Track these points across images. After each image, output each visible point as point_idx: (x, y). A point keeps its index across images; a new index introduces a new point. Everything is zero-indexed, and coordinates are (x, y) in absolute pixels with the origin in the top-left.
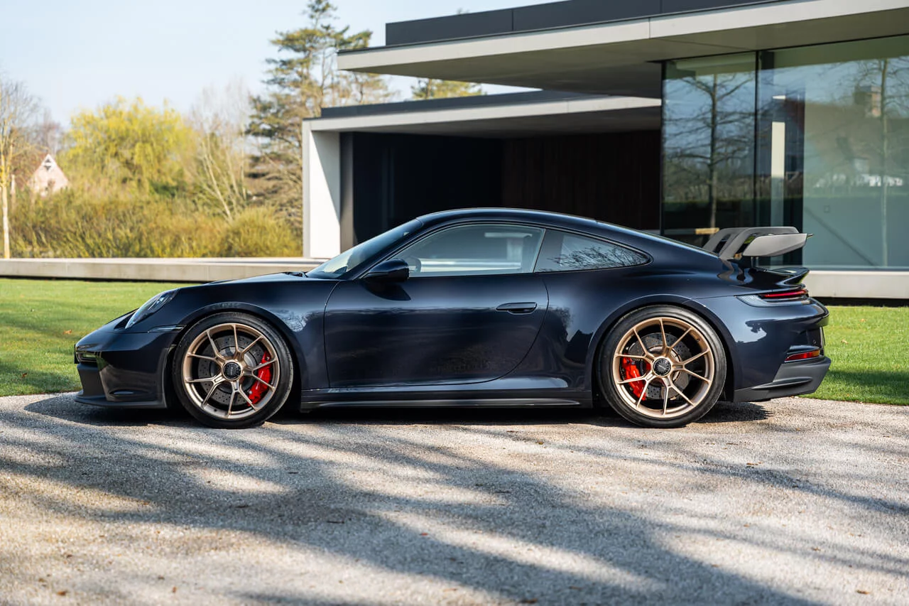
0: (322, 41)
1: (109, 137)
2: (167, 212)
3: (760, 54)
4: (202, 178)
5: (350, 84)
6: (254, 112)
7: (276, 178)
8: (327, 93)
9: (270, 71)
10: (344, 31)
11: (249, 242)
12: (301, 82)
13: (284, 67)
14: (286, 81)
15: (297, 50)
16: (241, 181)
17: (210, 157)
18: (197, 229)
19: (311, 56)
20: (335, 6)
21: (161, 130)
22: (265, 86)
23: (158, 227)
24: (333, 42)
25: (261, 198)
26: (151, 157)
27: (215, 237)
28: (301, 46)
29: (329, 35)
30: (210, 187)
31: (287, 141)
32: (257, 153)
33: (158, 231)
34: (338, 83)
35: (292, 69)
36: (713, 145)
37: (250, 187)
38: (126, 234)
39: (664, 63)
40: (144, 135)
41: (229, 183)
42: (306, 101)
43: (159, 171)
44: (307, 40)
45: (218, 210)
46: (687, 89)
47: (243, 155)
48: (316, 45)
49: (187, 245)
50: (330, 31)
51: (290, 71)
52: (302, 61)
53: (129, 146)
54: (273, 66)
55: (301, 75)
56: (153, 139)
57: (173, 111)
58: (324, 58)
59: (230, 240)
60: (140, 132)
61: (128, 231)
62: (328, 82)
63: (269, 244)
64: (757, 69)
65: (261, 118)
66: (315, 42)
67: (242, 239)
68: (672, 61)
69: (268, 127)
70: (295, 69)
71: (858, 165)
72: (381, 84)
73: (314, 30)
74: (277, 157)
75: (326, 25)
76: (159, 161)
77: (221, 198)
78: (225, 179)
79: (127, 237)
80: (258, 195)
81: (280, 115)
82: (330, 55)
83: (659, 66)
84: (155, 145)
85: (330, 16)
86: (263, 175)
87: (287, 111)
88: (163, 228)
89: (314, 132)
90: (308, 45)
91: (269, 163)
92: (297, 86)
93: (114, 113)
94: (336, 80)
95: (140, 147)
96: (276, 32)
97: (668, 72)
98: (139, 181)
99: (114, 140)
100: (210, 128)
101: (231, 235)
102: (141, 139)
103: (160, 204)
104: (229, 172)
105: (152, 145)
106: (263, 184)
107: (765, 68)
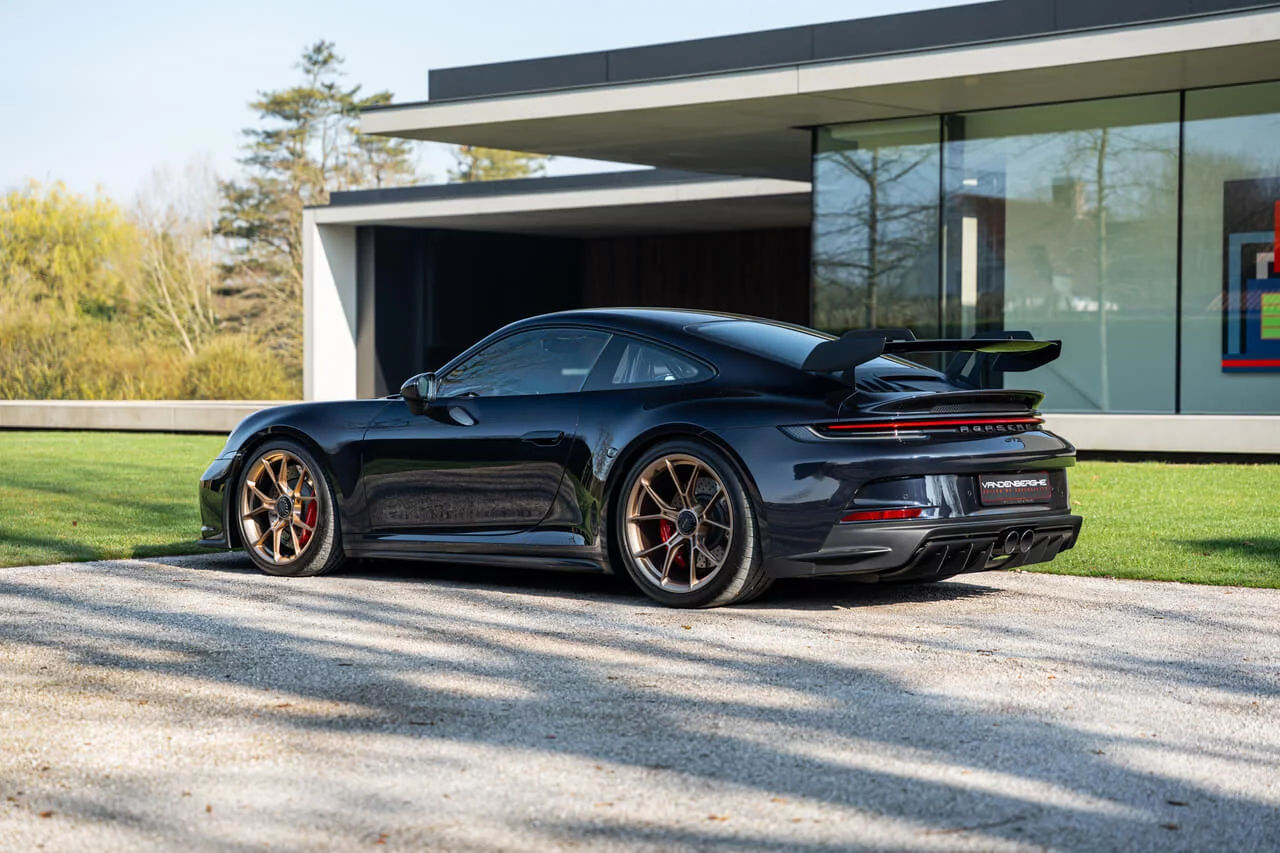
0: (323, 105)
1: (16, 237)
2: (103, 341)
3: (946, 117)
4: (150, 296)
5: (362, 165)
6: (225, 203)
7: (258, 296)
8: (331, 178)
9: (249, 147)
10: (354, 92)
11: (222, 384)
12: (293, 163)
13: (269, 141)
14: (271, 160)
15: (287, 117)
16: (206, 299)
17: (164, 267)
18: (147, 364)
19: (307, 126)
20: (341, 57)
21: (91, 227)
22: (240, 166)
23: (89, 362)
24: (339, 106)
25: (236, 324)
26: (77, 265)
27: (172, 375)
28: (293, 113)
29: (332, 97)
30: (161, 307)
31: (271, 244)
32: (228, 261)
33: (90, 367)
34: (346, 164)
35: (280, 143)
36: (871, 250)
37: (219, 308)
38: (42, 371)
39: (814, 129)
40: (66, 234)
41: (189, 303)
42: (299, 189)
43: (88, 285)
44: (301, 104)
45: (173, 340)
46: (837, 173)
47: (209, 264)
48: (315, 111)
49: (132, 388)
50: (333, 91)
51: (277, 147)
52: (294, 132)
53: (44, 249)
54: (253, 140)
55: (293, 153)
56: (78, 240)
57: (108, 200)
58: (325, 130)
59: (195, 380)
60: (60, 230)
61: (46, 367)
62: (331, 162)
63: (249, 384)
64: (942, 141)
65: (235, 212)
66: (312, 107)
67: (211, 379)
68: (826, 127)
69: (244, 224)
70: (285, 143)
71: (1060, 283)
72: (406, 166)
73: (312, 90)
74: (256, 266)
75: (328, 82)
76: (89, 270)
77: (178, 323)
78: (184, 298)
79: (44, 376)
80: (231, 319)
81: (262, 208)
82: (334, 125)
83: (808, 134)
84: (82, 248)
85: (334, 71)
86: (238, 291)
87: (273, 203)
88: (97, 363)
89: (320, 225)
90: (302, 111)
91: (246, 274)
92: (288, 168)
93: (22, 203)
94: (342, 159)
95: (62, 250)
96: (258, 92)
97: (821, 143)
98: (60, 298)
99: (22, 241)
100: (162, 226)
101: (196, 372)
102: (61, 239)
103: (93, 328)
104: (190, 288)
105: (78, 248)
106: (240, 304)
107: (952, 138)
